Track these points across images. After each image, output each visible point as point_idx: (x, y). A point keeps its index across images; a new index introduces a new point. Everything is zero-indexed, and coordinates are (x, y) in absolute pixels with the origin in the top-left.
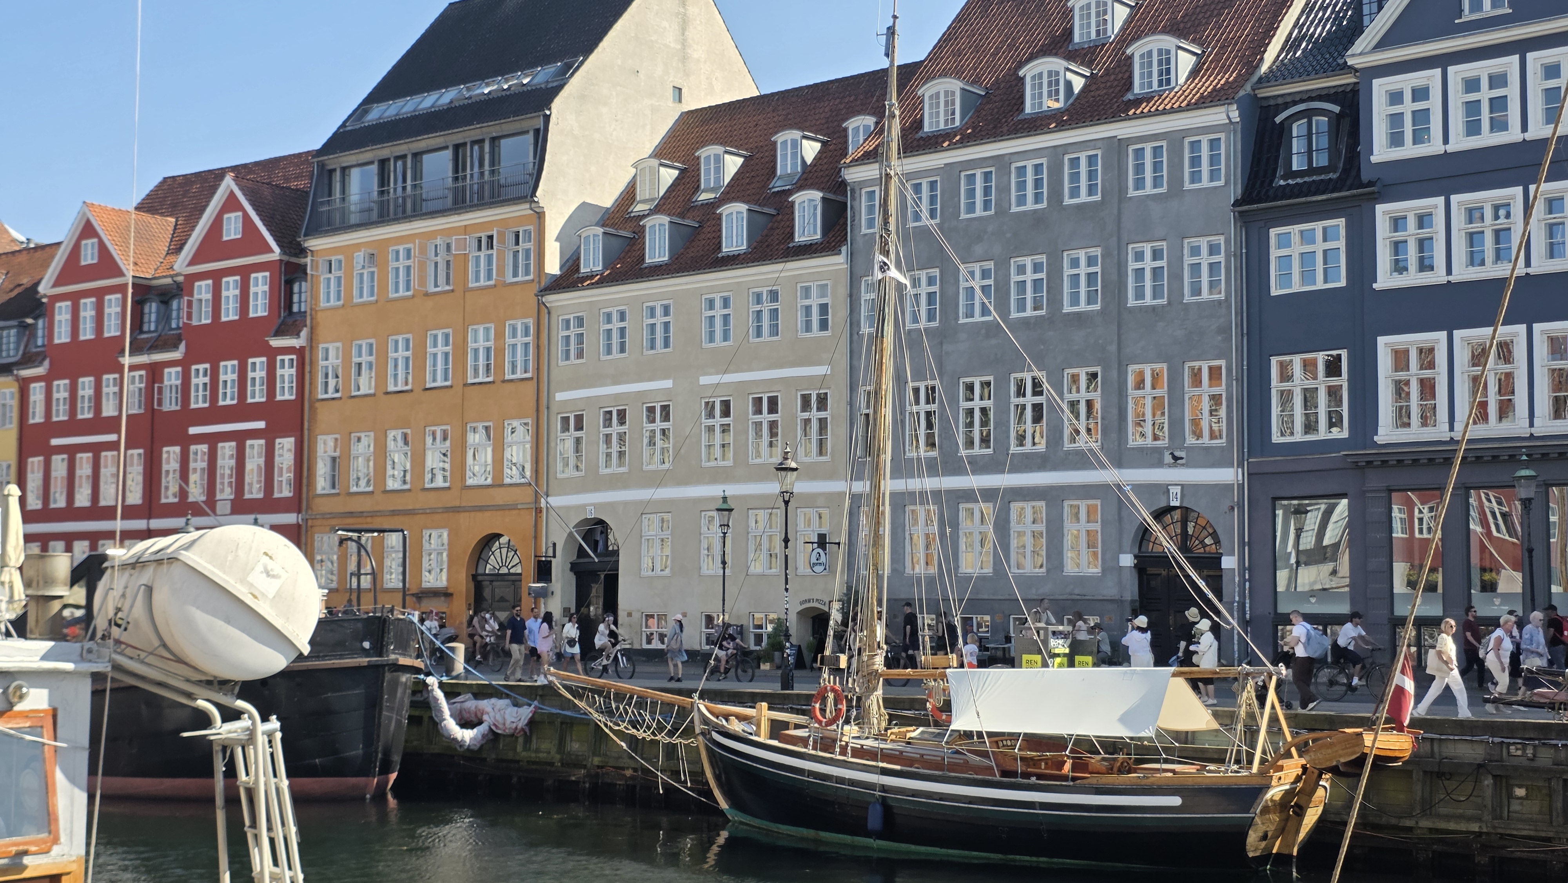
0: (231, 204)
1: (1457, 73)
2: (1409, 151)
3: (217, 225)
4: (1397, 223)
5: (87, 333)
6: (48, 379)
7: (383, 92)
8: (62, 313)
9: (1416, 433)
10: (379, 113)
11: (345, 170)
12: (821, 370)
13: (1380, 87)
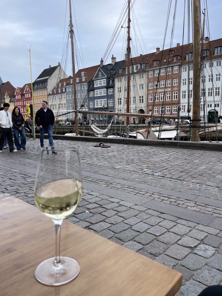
0: (27, 88)
1: (99, 80)
2: (96, 86)
3: (26, 89)
4: (96, 92)
5: (18, 98)
6: (16, 102)
7: (38, 78)
8: (16, 96)
9: (97, 107)
10: (38, 80)
11: (35, 85)
12: (65, 102)
13: (95, 81)
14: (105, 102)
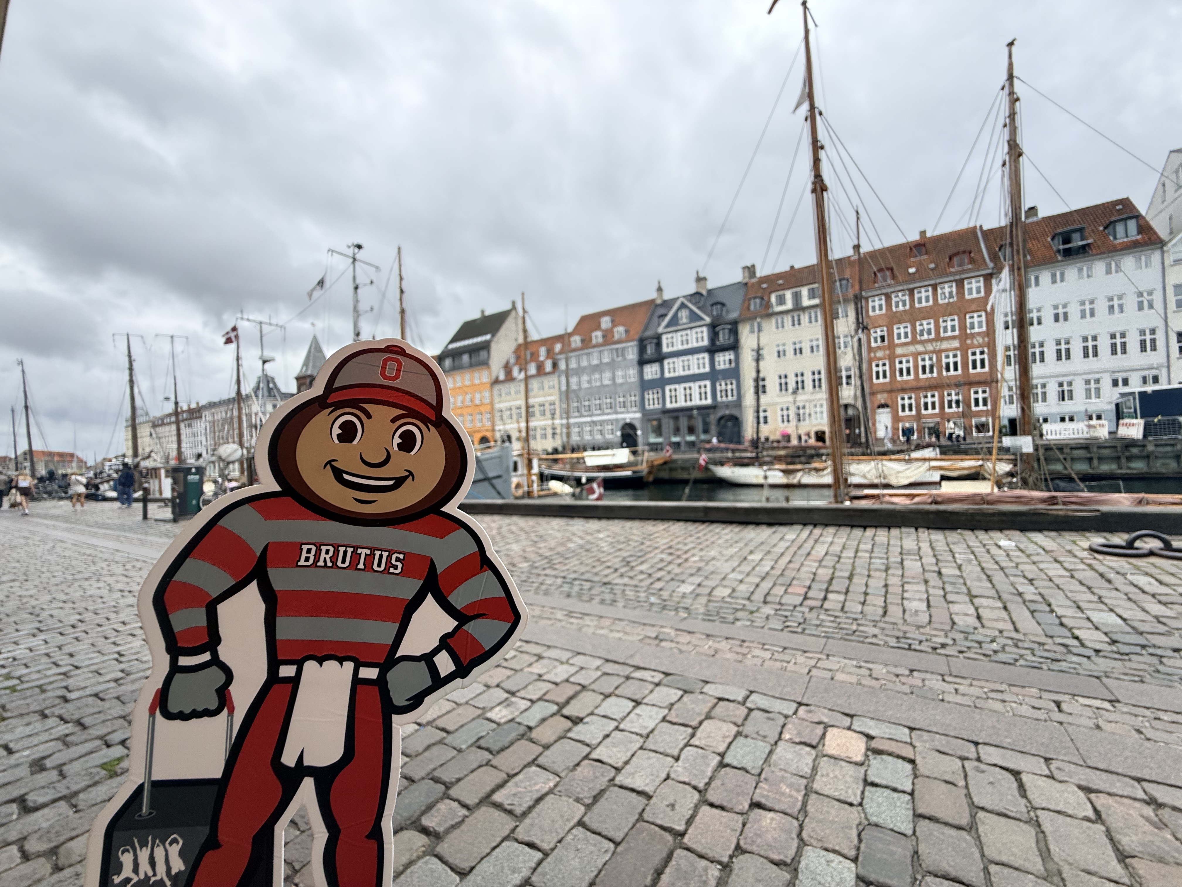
1: (679, 333)
2: (670, 349)
4: (669, 364)
7: (451, 342)
9: (674, 405)
10: (451, 346)
11: (445, 360)
12: (553, 398)
13: (664, 336)
14: (703, 390)
